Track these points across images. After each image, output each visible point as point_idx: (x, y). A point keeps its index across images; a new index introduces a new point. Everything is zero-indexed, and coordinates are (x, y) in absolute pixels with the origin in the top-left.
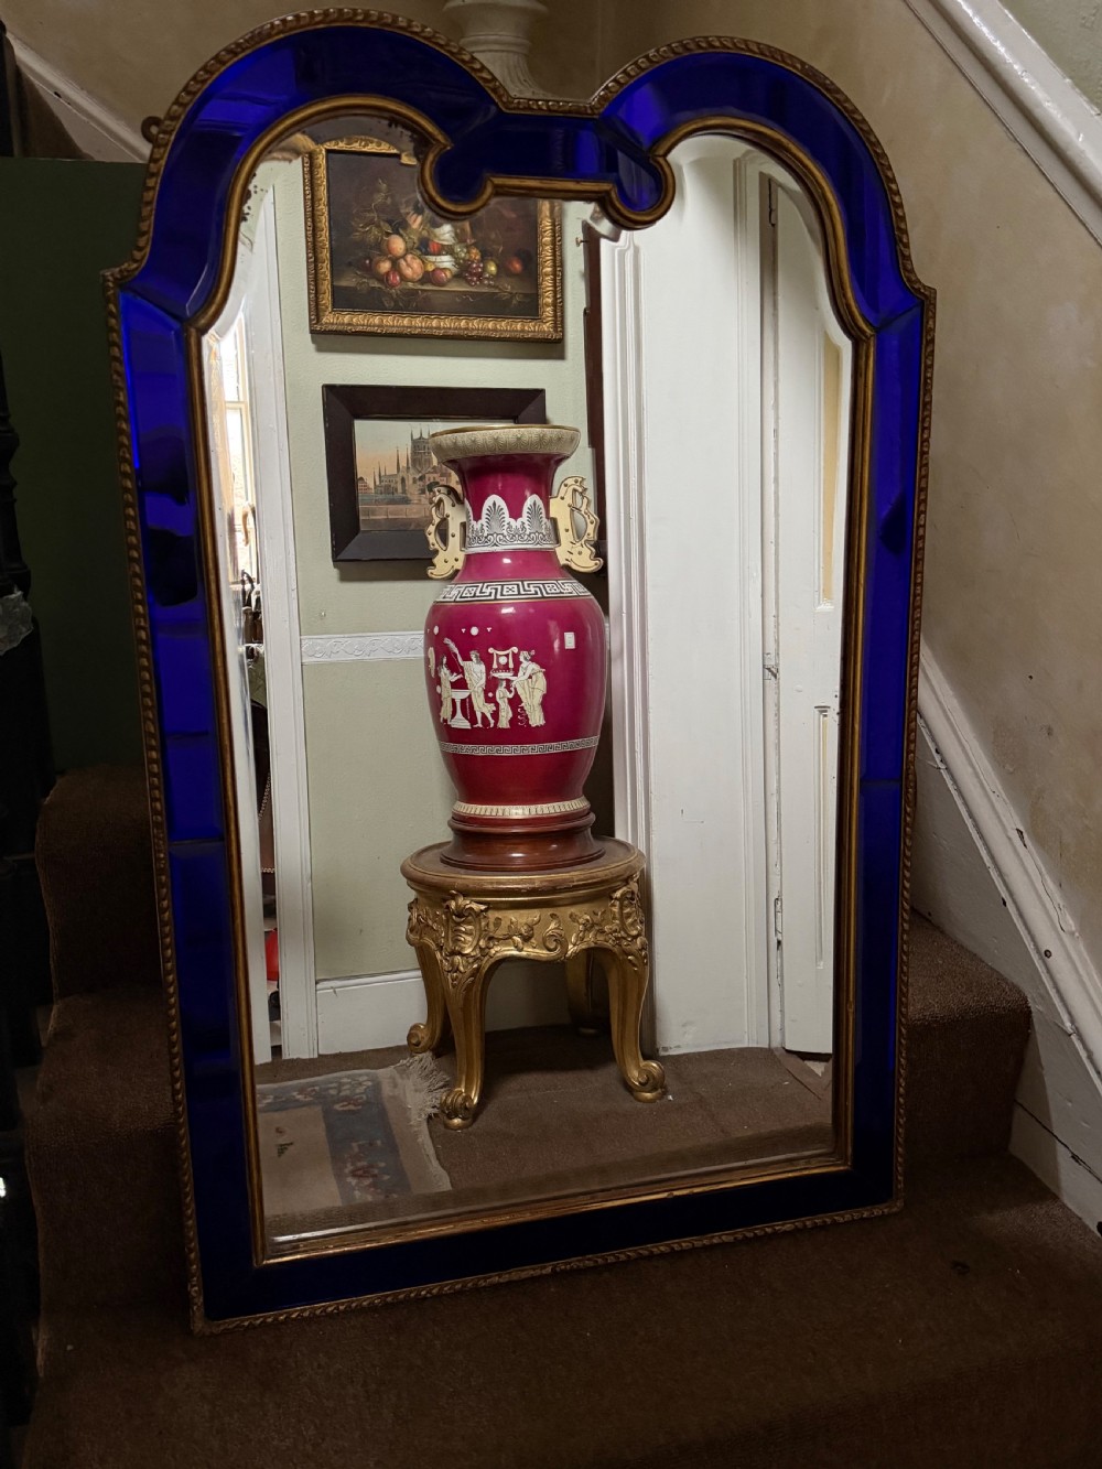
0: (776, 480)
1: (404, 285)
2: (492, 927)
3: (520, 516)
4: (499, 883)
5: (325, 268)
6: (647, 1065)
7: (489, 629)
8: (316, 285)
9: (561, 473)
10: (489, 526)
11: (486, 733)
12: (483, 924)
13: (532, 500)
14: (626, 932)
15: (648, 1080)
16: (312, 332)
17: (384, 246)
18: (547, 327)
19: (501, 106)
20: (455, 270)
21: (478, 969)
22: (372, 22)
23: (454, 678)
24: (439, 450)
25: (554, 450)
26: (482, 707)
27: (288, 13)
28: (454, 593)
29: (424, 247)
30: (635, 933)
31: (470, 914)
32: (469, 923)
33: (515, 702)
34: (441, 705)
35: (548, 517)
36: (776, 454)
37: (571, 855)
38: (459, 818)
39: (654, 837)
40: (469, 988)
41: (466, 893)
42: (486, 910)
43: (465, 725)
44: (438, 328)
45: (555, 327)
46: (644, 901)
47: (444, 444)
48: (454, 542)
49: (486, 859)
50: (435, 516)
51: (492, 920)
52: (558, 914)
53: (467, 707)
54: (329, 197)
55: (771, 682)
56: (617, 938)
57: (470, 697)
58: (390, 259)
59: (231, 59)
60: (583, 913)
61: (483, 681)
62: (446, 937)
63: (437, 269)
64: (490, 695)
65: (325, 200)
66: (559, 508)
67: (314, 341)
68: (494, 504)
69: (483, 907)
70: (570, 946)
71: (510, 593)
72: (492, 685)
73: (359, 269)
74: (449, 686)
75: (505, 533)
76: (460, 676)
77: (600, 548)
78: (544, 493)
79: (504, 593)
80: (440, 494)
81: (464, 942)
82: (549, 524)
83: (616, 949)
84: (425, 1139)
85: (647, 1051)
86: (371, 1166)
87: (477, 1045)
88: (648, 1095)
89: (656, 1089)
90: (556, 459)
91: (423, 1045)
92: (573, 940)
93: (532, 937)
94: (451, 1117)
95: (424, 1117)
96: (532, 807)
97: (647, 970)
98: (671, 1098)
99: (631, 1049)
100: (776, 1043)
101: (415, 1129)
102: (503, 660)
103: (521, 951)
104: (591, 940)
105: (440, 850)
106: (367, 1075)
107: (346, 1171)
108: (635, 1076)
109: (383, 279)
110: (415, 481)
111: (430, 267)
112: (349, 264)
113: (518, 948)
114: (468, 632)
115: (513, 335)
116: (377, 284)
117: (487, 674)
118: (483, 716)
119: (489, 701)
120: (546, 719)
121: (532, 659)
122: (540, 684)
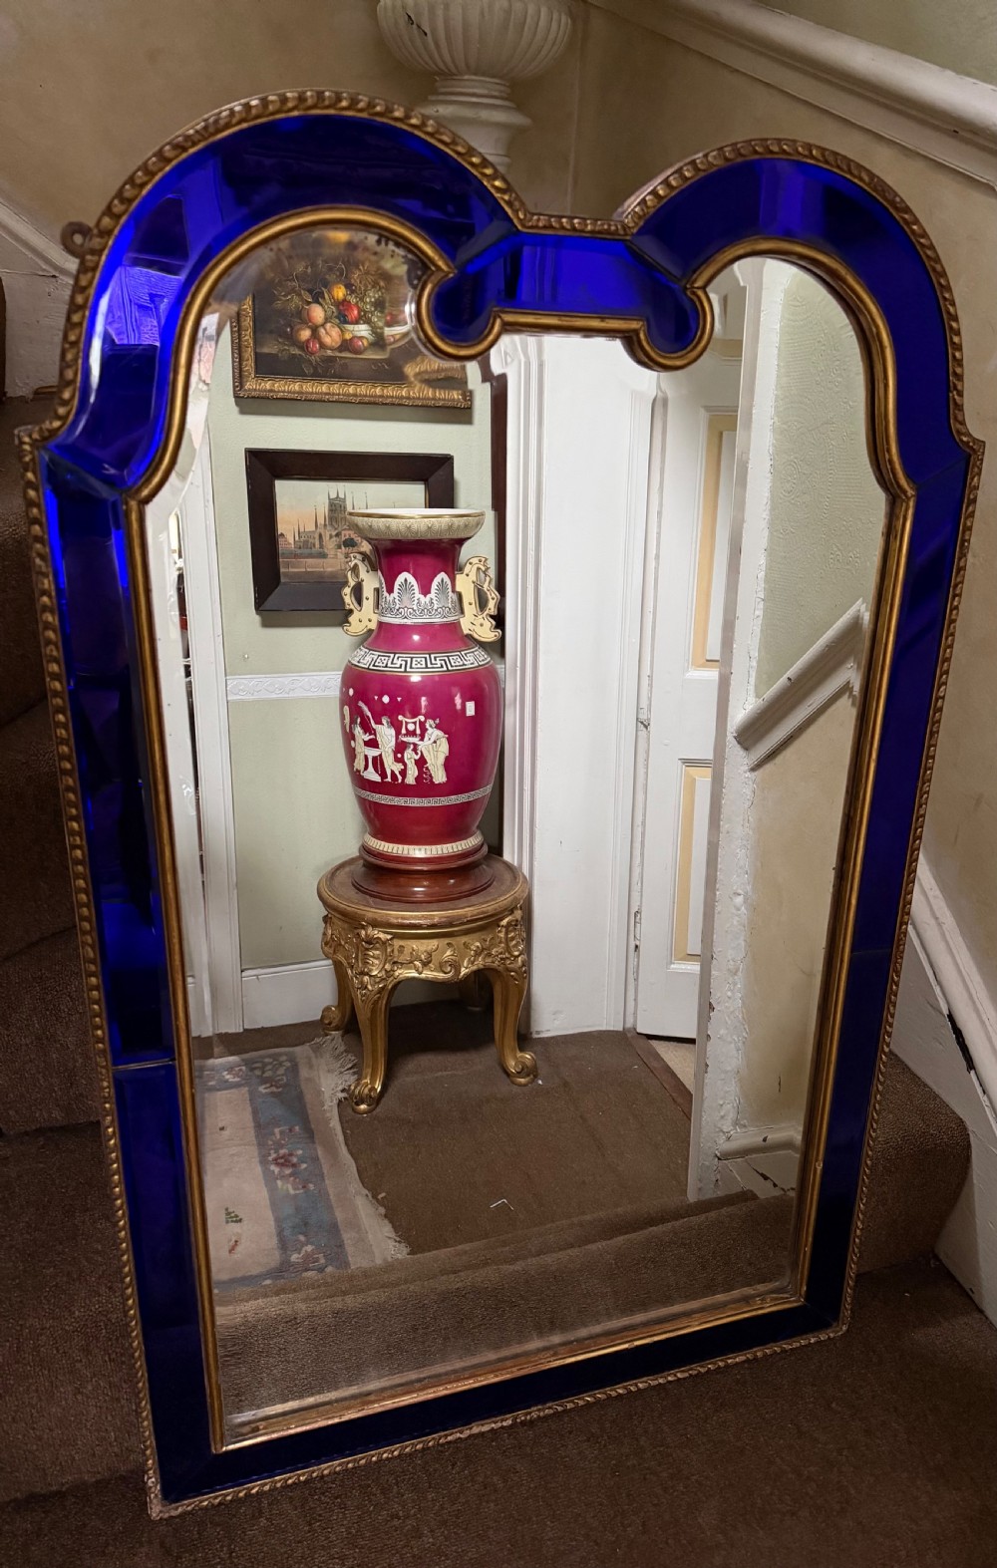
0: (657, 557)
1: (323, 353)
3: (430, 592)
4: (403, 918)
5: (249, 336)
6: (521, 1057)
7: (399, 699)
9: (465, 552)
10: (401, 600)
12: (389, 950)
13: (441, 577)
14: (509, 953)
15: (523, 1069)
16: (237, 398)
17: (304, 315)
18: (456, 395)
19: (516, 222)
20: (369, 337)
21: (383, 988)
23: (367, 737)
24: (355, 525)
26: (391, 765)
27: (251, 97)
28: (367, 659)
29: (341, 315)
30: (517, 953)
31: (377, 942)
32: (377, 949)
34: (355, 758)
35: (453, 591)
36: (659, 533)
37: (467, 887)
38: (366, 849)
39: (535, 863)
40: (376, 1002)
41: (375, 924)
42: (391, 939)
43: (377, 778)
44: (355, 394)
45: (464, 397)
46: (527, 920)
47: (360, 524)
48: (368, 604)
49: (393, 891)
50: (351, 580)
51: (396, 947)
52: (454, 943)
53: (378, 763)
55: (643, 733)
56: (502, 959)
57: (381, 755)
58: (311, 328)
59: (177, 156)
60: (475, 941)
61: (393, 742)
62: (356, 958)
63: (355, 337)
64: (399, 755)
66: (465, 584)
67: (237, 404)
68: (406, 580)
69: (389, 937)
70: (463, 969)
71: (419, 666)
73: (280, 336)
74: (362, 744)
75: (415, 608)
76: (372, 737)
77: (499, 620)
78: (450, 569)
79: (413, 666)
80: (356, 560)
81: (372, 965)
82: (455, 597)
83: (501, 969)
84: (335, 1124)
85: (523, 1032)
86: (291, 1155)
87: (381, 1045)
88: (522, 1080)
89: (528, 1075)
90: (461, 542)
91: (333, 1025)
92: (465, 964)
93: (430, 962)
94: (358, 1104)
95: (335, 1102)
96: (434, 847)
97: (526, 981)
98: (540, 1082)
99: (510, 1040)
100: (629, 1025)
101: (328, 1115)
102: (411, 727)
103: (420, 973)
104: (480, 963)
105: (352, 867)
106: (286, 1054)
107: (270, 1158)
108: (512, 1065)
109: (304, 346)
110: (331, 537)
111: (348, 336)
112: (271, 331)
113: (418, 971)
114: (380, 699)
115: (425, 402)
116: (298, 352)
117: (397, 738)
118: (393, 772)
119: (397, 760)
120: (447, 777)
121: (437, 727)
122: (444, 748)
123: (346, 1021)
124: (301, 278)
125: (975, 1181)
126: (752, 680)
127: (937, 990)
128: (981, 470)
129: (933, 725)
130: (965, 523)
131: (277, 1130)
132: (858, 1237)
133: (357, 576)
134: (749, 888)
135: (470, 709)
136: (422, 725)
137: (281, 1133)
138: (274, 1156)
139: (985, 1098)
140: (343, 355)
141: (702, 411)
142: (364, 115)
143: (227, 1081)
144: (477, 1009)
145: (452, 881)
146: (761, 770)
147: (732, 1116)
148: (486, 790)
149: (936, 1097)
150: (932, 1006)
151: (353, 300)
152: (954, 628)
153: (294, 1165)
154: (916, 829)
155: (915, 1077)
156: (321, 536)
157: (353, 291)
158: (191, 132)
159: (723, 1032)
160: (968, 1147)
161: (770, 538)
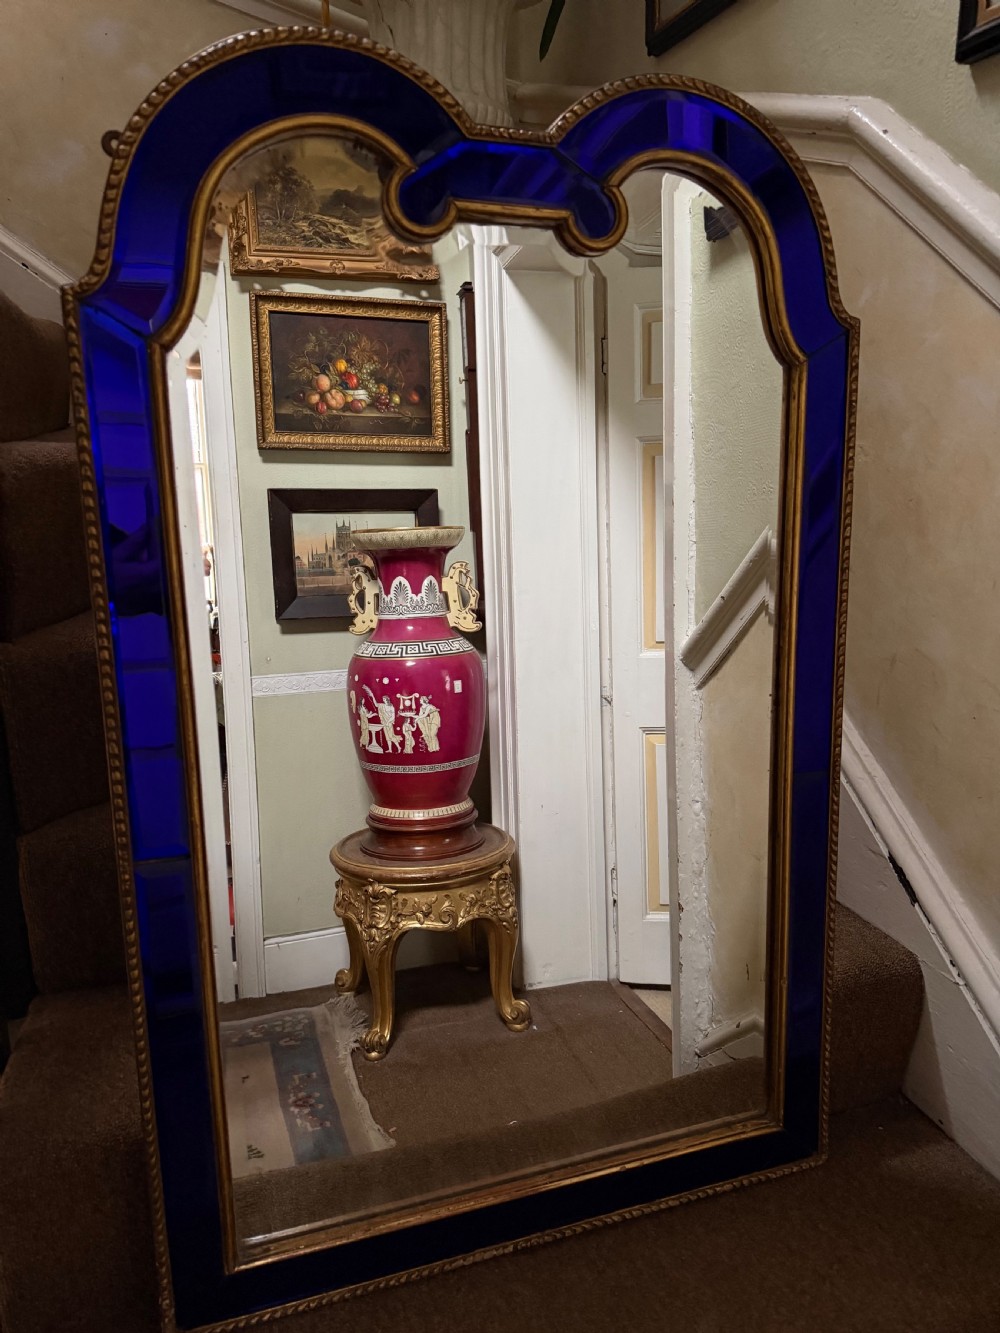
0: (609, 560)
1: (329, 412)
3: (420, 592)
4: (406, 872)
5: (269, 400)
6: (516, 1004)
7: (397, 680)
8: (262, 414)
9: (450, 558)
10: (397, 600)
11: (396, 757)
12: (393, 904)
13: (429, 580)
14: (501, 905)
15: (518, 1016)
16: (260, 448)
17: (314, 384)
18: (438, 443)
19: (464, 131)
20: (368, 400)
21: (389, 939)
22: (338, 42)
23: (371, 715)
24: (358, 541)
25: (446, 544)
26: (392, 738)
28: (369, 650)
29: (344, 383)
30: (507, 905)
31: (383, 897)
32: (383, 903)
33: (417, 734)
34: (361, 735)
35: (441, 591)
36: (608, 542)
37: (461, 845)
38: (372, 818)
39: (521, 826)
40: (383, 953)
41: (380, 880)
42: (396, 893)
43: (380, 751)
44: (356, 445)
45: (444, 444)
46: (515, 877)
47: (362, 539)
48: (370, 607)
49: (395, 851)
50: (355, 588)
51: (400, 900)
52: (451, 895)
53: (380, 737)
54: (272, 347)
55: (607, 708)
56: (494, 910)
57: (382, 730)
58: (320, 393)
59: (193, 72)
60: (470, 894)
61: (393, 717)
62: (365, 914)
63: (355, 400)
64: (398, 729)
66: (449, 585)
67: (261, 455)
68: (400, 583)
69: (393, 891)
70: (460, 919)
71: (413, 651)
72: (399, 722)
73: (295, 401)
74: (366, 721)
75: (409, 605)
76: (375, 714)
77: (480, 615)
78: (437, 574)
79: (408, 651)
80: (359, 572)
82: (442, 596)
83: (494, 918)
84: (350, 1071)
85: (517, 986)
86: (309, 1097)
87: (389, 995)
88: (518, 1026)
89: (524, 1021)
90: (446, 550)
91: (347, 986)
92: (462, 915)
93: (430, 913)
94: (369, 1051)
95: (349, 1051)
96: (430, 810)
97: (517, 931)
98: (535, 1027)
99: (505, 991)
100: (613, 976)
101: (343, 1062)
102: (408, 703)
103: (422, 924)
104: (475, 913)
105: (360, 838)
106: (304, 1013)
107: (290, 1101)
108: (508, 1012)
109: (314, 408)
110: (339, 558)
111: (350, 399)
112: (288, 397)
113: (420, 922)
114: (381, 681)
115: (413, 449)
116: (309, 412)
117: (396, 713)
118: (393, 744)
119: (397, 733)
120: (440, 746)
121: (430, 702)
122: (436, 720)
123: (360, 979)
124: (310, 355)
125: (931, 1010)
126: (693, 611)
127: (877, 836)
128: (859, 341)
129: (843, 562)
130: (851, 387)
133: (361, 585)
134: (705, 794)
135: (458, 686)
136: (417, 701)
137: (300, 1079)
138: (292, 1099)
139: (931, 926)
140: (346, 413)
141: (637, 441)
143: (251, 1037)
144: (476, 969)
145: (447, 840)
146: (706, 686)
147: (706, 1015)
148: (475, 759)
149: (886, 937)
150: (874, 852)
151: (353, 372)
152: (852, 475)
153: (311, 1105)
154: (839, 658)
155: (866, 923)
156: (330, 557)
157: (352, 365)
158: (204, 54)
159: (693, 931)
160: (921, 976)
161: (697, 492)
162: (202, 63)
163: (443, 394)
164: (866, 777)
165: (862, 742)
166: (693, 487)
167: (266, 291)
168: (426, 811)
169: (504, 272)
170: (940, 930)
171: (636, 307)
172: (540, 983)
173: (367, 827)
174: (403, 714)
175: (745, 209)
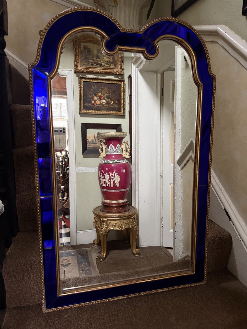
0: (163, 142)
1: (96, 105)
2: (109, 223)
3: (116, 148)
4: (110, 215)
5: (82, 102)
6: (137, 250)
7: (110, 169)
8: (81, 105)
9: (124, 140)
10: (110, 150)
11: (109, 187)
12: (107, 223)
13: (118, 145)
16: (80, 114)
17: (93, 98)
18: (122, 113)
19: (120, 30)
20: (106, 103)
21: (106, 232)
23: (103, 177)
25: (122, 137)
26: (108, 183)
27: (73, 7)
28: (104, 162)
29: (100, 98)
30: (135, 225)
31: (105, 221)
32: (104, 223)
33: (114, 182)
34: (101, 182)
35: (121, 148)
36: (163, 137)
37: (124, 210)
38: (103, 202)
39: (139, 206)
40: (104, 235)
41: (104, 217)
42: (108, 221)
43: (105, 186)
44: (102, 113)
45: (123, 113)
46: (137, 219)
47: (102, 135)
48: (104, 152)
49: (108, 210)
50: (101, 147)
51: (109, 222)
52: (121, 222)
53: (105, 183)
54: (83, 90)
55: (161, 178)
56: (132, 226)
57: (106, 181)
58: (94, 101)
60: (126, 222)
62: (100, 225)
63: (102, 102)
64: (110, 181)
65: (82, 90)
66: (123, 147)
67: (80, 115)
68: (111, 146)
69: (107, 220)
70: (123, 228)
72: (110, 179)
73: (88, 102)
74: (102, 178)
75: (113, 151)
77: (130, 154)
78: (120, 144)
79: (113, 162)
80: (102, 143)
81: (103, 226)
82: (121, 149)
83: (132, 228)
84: (95, 263)
85: (137, 246)
86: (85, 269)
87: (105, 245)
88: (137, 255)
89: (138, 254)
90: (123, 138)
91: (96, 244)
92: (124, 226)
93: (116, 226)
94: (100, 259)
95: (95, 259)
96: (117, 201)
97: (137, 232)
98: (141, 256)
99: (134, 246)
100: (161, 245)
101: (94, 261)
102: (112, 174)
103: (114, 228)
104: (127, 226)
105: (100, 207)
106: (85, 249)
107: (80, 269)
108: (135, 252)
109: (93, 104)
110: (97, 140)
111: (101, 102)
112: (87, 102)
113: (113, 228)
114: (106, 169)
115: (116, 114)
116: (92, 105)
117: (109, 177)
118: (108, 184)
120: (119, 185)
121: (117, 174)
122: (119, 179)
123: (99, 243)
124: (93, 92)
125: (234, 247)
126: (180, 151)
127: (222, 204)
128: (216, 81)
130: (214, 91)
131: (82, 264)
132: (206, 257)
133: (102, 146)
134: (182, 196)
135: (124, 171)
136: (114, 174)
137: (83, 265)
138: (81, 269)
139: (234, 226)
140: (100, 106)
141: (170, 112)
142: (93, 11)
143: (72, 254)
144: (127, 241)
145: (121, 208)
146: (183, 170)
148: (128, 189)
149: (223, 229)
150: (220, 208)
151: (102, 96)
152: (214, 113)
153: (86, 271)
154: (210, 157)
156: (95, 140)
157: (102, 94)
158: (62, 13)
159: (178, 230)
160: (232, 239)
161: (182, 122)
162: (61, 15)
163: (124, 101)
164: (219, 190)
165: (219, 181)
166: (181, 121)
167: (83, 76)
168: (116, 201)
169: (139, 72)
170: (236, 227)
171: (171, 80)
172: (143, 246)
173: (102, 205)
174: (111, 177)
175: (188, 49)
